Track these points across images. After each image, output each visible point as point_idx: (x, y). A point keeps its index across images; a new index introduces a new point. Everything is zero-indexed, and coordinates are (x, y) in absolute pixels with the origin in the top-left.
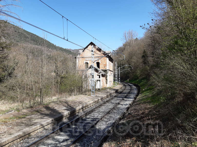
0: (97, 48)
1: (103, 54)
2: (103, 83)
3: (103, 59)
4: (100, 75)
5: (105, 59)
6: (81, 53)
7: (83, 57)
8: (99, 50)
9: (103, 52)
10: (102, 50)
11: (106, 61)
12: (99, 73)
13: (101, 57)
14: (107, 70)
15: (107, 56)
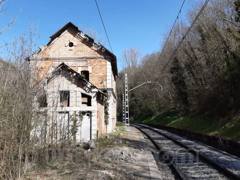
0: (84, 37)
1: (97, 51)
2: (99, 124)
3: (96, 63)
4: (93, 95)
5: (103, 63)
6: (43, 50)
7: (47, 59)
8: (89, 42)
9: (99, 46)
10: (95, 41)
11: (104, 69)
12: (87, 89)
13: (92, 59)
14: (108, 89)
15: (106, 56)
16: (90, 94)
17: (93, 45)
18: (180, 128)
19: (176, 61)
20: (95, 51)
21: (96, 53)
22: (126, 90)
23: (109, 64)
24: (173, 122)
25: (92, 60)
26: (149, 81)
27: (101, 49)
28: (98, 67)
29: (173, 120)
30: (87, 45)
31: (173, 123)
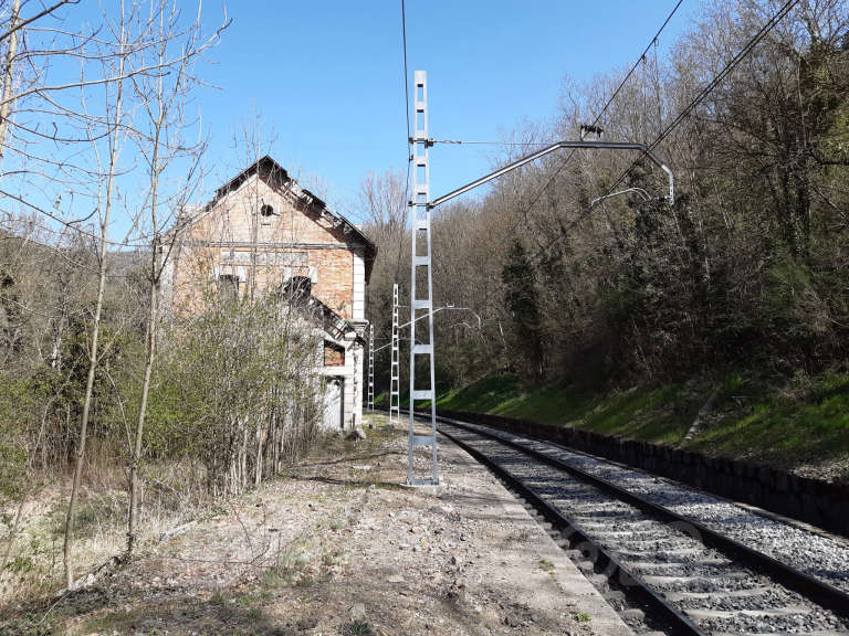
0: (300, 194)
1: (333, 231)
3: (329, 260)
4: (347, 344)
5: (345, 260)
8: (312, 207)
9: (336, 219)
10: (328, 208)
11: (348, 275)
12: (335, 332)
13: (319, 248)
14: (356, 323)
15: (354, 245)
16: (342, 343)
17: (323, 214)
18: (518, 418)
19: (519, 249)
20: (327, 229)
21: (330, 235)
22: (394, 324)
23: (359, 263)
24: (502, 406)
25: (319, 252)
26: (451, 304)
27: (342, 226)
28: (333, 269)
29: (503, 400)
30: (307, 215)
31: (504, 407)
